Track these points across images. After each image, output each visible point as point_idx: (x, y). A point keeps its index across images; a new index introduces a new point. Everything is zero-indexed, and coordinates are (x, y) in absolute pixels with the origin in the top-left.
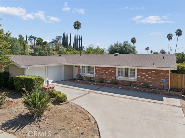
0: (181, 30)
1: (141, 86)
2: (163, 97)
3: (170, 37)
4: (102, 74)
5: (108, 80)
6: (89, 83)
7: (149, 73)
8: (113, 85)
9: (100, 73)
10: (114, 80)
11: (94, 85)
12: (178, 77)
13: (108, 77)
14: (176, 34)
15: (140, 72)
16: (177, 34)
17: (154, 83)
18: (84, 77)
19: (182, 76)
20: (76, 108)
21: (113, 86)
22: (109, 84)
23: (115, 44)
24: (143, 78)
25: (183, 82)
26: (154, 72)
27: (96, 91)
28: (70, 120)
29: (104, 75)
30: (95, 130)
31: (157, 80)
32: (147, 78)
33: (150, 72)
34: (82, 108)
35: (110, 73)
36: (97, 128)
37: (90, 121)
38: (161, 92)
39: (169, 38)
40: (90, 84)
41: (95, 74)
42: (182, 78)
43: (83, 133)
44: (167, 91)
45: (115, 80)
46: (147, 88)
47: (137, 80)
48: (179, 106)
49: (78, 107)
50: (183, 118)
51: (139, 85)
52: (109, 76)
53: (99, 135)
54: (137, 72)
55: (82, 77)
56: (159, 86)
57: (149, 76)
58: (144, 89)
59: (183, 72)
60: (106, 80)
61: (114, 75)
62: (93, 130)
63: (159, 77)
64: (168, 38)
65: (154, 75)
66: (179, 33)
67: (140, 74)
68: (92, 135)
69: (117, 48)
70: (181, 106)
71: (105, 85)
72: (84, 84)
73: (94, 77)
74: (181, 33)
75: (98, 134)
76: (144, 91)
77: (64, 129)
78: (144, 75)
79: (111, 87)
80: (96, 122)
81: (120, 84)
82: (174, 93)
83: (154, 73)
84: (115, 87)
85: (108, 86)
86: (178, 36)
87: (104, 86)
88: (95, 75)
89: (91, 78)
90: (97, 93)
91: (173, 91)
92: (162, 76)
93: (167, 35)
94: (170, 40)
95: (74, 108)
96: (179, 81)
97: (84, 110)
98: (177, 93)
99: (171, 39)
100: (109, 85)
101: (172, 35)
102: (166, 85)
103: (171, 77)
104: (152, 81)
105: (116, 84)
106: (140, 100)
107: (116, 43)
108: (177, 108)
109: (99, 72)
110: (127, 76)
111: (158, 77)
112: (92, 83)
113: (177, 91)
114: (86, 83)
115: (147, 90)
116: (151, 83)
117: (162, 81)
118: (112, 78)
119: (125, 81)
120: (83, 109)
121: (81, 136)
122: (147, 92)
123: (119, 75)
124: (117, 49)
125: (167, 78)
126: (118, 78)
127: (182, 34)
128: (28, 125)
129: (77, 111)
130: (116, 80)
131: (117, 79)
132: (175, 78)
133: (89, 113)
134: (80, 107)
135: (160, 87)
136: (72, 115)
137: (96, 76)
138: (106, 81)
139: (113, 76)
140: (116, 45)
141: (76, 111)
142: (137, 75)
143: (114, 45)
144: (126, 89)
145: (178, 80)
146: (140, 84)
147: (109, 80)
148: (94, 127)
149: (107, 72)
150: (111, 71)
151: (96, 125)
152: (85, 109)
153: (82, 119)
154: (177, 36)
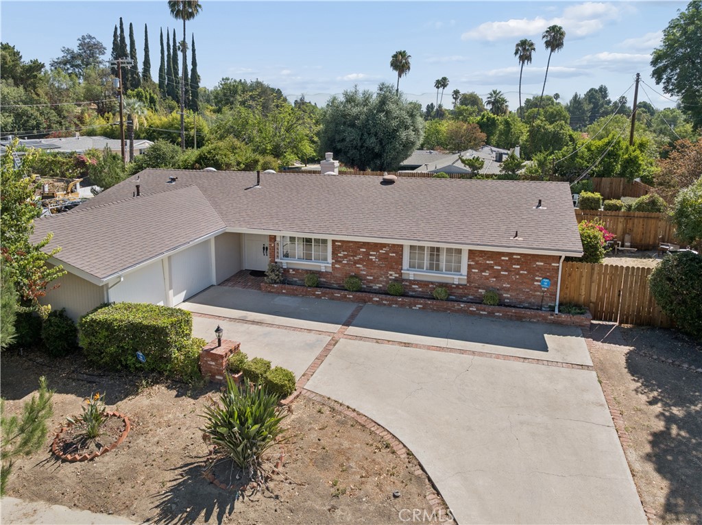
0: (560, 28)
1: (479, 301)
2: (545, 335)
3: (524, 50)
4: (356, 262)
5: (375, 280)
6: (314, 294)
7: (503, 260)
8: (395, 298)
9: (350, 260)
10: (396, 280)
11: (333, 298)
12: (581, 272)
13: (375, 271)
14: (546, 42)
15: (477, 259)
16: (548, 44)
17: (516, 290)
18: (294, 270)
19: (593, 269)
20: (333, 410)
21: (396, 303)
22: (383, 296)
23: (346, 94)
24: (486, 274)
25: (593, 284)
26: (518, 259)
27: (352, 330)
28: (342, 459)
29: (364, 266)
30: (418, 478)
31: (525, 281)
32: (497, 275)
33: (507, 258)
34: (348, 407)
35: (384, 258)
36: (420, 472)
37: (393, 452)
38: (535, 316)
39: (521, 57)
40: (318, 297)
41: (330, 260)
42: (592, 274)
43: (396, 494)
44: (552, 315)
45: (399, 280)
46: (499, 305)
47: (468, 282)
48: (588, 366)
49: (337, 407)
50: (602, 405)
51: (472, 295)
52: (380, 268)
53: (435, 492)
54: (469, 259)
55: (284, 269)
56: (530, 298)
57: (502, 270)
58: (491, 308)
59: (593, 252)
60: (371, 281)
61: (395, 267)
62: (413, 479)
63: (533, 272)
64: (518, 56)
65: (519, 267)
66: (555, 39)
67: (477, 263)
68: (419, 495)
69: (355, 110)
70: (592, 365)
71: (370, 300)
72: (296, 295)
73: (330, 270)
74: (561, 39)
75: (432, 489)
76: (491, 314)
77: (344, 492)
78: (490, 267)
79: (390, 305)
80: (409, 453)
81: (416, 291)
82: (569, 319)
83: (518, 262)
84: (402, 305)
85: (379, 303)
86: (552, 50)
87: (365, 302)
88: (333, 264)
89: (319, 274)
90: (361, 338)
91: (569, 313)
92: (539, 269)
93: (518, 45)
94: (526, 61)
95: (326, 410)
96: (582, 283)
97: (359, 414)
98: (577, 319)
99: (529, 58)
100: (382, 299)
101: (532, 44)
102: (548, 295)
103: (564, 271)
104: (512, 283)
105: (404, 295)
106: (490, 355)
107: (350, 90)
108: (585, 372)
109: (345, 256)
110: (438, 269)
111: (529, 273)
112: (324, 294)
113: (578, 313)
114: (306, 295)
115: (498, 312)
116: (507, 290)
117: (539, 283)
118: (391, 275)
119: (432, 283)
120: (354, 410)
121: (396, 504)
122: (499, 317)
123: (412, 266)
124: (357, 117)
125: (551, 275)
126: (410, 274)
127: (562, 44)
128: (241, 497)
129: (343, 423)
130: (404, 280)
131: (404, 277)
132: (573, 274)
133: (379, 425)
134: (341, 405)
135: (533, 301)
136: (336, 440)
137: (334, 268)
138: (371, 285)
139: (392, 268)
140: (350, 99)
141: (338, 421)
142: (469, 265)
143: (342, 99)
144: (438, 311)
145: (580, 282)
146: (477, 291)
147: (380, 282)
148: (413, 469)
149: (372, 255)
150: (387, 253)
151: (416, 462)
152: (361, 412)
153: (370, 449)
154: (549, 49)
